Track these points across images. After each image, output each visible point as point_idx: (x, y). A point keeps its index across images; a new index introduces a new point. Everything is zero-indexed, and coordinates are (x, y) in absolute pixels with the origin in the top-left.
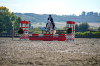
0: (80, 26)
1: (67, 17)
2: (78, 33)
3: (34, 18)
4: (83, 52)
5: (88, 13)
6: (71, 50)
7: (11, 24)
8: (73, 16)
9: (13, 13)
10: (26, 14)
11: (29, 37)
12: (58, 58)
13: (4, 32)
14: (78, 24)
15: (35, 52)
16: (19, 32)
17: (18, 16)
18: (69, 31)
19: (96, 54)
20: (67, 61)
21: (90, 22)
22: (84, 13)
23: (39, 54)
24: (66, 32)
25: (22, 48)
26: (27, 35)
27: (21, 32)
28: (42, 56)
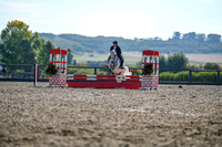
0: (170, 60)
1: (144, 42)
2: (165, 74)
3: (79, 45)
4: (173, 112)
5: (185, 35)
6: (151, 107)
7: (34, 55)
8: (157, 41)
9: (36, 34)
10: (62, 36)
11: (68, 81)
12: (123, 122)
13: (18, 71)
14: (166, 56)
15: (79, 110)
16: (47, 71)
17: (46, 40)
18: (148, 69)
19: (199, 115)
20: (142, 128)
21: (190, 52)
22: (177, 34)
23: (87, 114)
24: (141, 71)
25: (52, 103)
26: (63, 77)
27: (52, 70)
28: (93, 118)
